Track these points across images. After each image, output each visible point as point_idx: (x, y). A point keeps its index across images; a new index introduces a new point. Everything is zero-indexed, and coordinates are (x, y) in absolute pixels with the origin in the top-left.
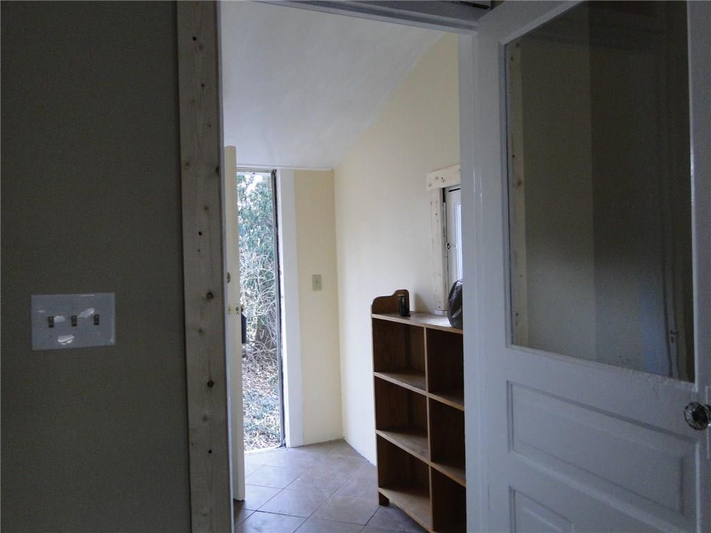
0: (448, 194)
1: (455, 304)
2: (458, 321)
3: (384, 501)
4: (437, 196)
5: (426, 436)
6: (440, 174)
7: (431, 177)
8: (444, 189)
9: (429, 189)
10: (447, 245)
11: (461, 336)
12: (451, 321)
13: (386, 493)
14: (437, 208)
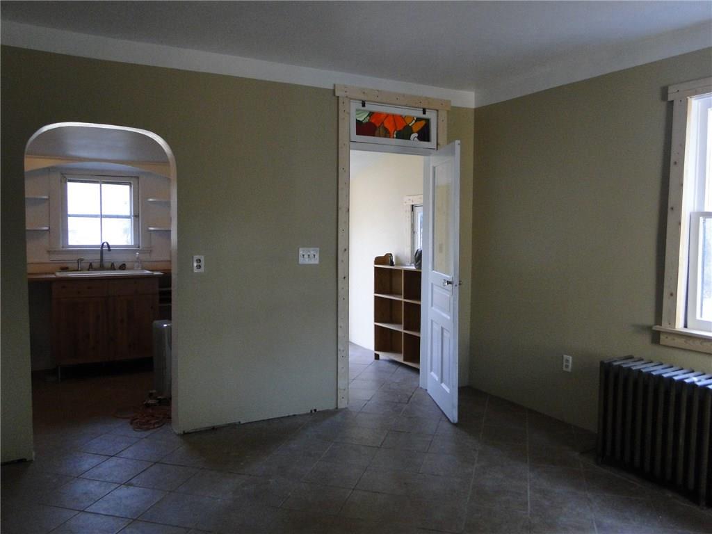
0: (415, 208)
1: (418, 258)
2: (419, 266)
3: (377, 357)
4: (410, 209)
5: (401, 324)
6: (411, 198)
7: (406, 199)
8: (413, 205)
9: (405, 204)
10: (413, 232)
11: (421, 272)
12: (416, 266)
13: (377, 353)
14: (409, 214)
